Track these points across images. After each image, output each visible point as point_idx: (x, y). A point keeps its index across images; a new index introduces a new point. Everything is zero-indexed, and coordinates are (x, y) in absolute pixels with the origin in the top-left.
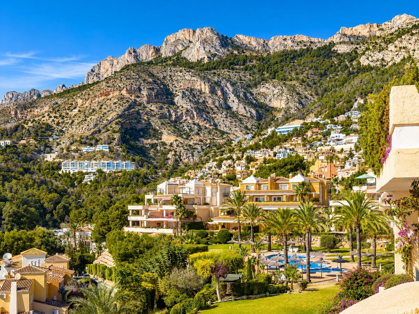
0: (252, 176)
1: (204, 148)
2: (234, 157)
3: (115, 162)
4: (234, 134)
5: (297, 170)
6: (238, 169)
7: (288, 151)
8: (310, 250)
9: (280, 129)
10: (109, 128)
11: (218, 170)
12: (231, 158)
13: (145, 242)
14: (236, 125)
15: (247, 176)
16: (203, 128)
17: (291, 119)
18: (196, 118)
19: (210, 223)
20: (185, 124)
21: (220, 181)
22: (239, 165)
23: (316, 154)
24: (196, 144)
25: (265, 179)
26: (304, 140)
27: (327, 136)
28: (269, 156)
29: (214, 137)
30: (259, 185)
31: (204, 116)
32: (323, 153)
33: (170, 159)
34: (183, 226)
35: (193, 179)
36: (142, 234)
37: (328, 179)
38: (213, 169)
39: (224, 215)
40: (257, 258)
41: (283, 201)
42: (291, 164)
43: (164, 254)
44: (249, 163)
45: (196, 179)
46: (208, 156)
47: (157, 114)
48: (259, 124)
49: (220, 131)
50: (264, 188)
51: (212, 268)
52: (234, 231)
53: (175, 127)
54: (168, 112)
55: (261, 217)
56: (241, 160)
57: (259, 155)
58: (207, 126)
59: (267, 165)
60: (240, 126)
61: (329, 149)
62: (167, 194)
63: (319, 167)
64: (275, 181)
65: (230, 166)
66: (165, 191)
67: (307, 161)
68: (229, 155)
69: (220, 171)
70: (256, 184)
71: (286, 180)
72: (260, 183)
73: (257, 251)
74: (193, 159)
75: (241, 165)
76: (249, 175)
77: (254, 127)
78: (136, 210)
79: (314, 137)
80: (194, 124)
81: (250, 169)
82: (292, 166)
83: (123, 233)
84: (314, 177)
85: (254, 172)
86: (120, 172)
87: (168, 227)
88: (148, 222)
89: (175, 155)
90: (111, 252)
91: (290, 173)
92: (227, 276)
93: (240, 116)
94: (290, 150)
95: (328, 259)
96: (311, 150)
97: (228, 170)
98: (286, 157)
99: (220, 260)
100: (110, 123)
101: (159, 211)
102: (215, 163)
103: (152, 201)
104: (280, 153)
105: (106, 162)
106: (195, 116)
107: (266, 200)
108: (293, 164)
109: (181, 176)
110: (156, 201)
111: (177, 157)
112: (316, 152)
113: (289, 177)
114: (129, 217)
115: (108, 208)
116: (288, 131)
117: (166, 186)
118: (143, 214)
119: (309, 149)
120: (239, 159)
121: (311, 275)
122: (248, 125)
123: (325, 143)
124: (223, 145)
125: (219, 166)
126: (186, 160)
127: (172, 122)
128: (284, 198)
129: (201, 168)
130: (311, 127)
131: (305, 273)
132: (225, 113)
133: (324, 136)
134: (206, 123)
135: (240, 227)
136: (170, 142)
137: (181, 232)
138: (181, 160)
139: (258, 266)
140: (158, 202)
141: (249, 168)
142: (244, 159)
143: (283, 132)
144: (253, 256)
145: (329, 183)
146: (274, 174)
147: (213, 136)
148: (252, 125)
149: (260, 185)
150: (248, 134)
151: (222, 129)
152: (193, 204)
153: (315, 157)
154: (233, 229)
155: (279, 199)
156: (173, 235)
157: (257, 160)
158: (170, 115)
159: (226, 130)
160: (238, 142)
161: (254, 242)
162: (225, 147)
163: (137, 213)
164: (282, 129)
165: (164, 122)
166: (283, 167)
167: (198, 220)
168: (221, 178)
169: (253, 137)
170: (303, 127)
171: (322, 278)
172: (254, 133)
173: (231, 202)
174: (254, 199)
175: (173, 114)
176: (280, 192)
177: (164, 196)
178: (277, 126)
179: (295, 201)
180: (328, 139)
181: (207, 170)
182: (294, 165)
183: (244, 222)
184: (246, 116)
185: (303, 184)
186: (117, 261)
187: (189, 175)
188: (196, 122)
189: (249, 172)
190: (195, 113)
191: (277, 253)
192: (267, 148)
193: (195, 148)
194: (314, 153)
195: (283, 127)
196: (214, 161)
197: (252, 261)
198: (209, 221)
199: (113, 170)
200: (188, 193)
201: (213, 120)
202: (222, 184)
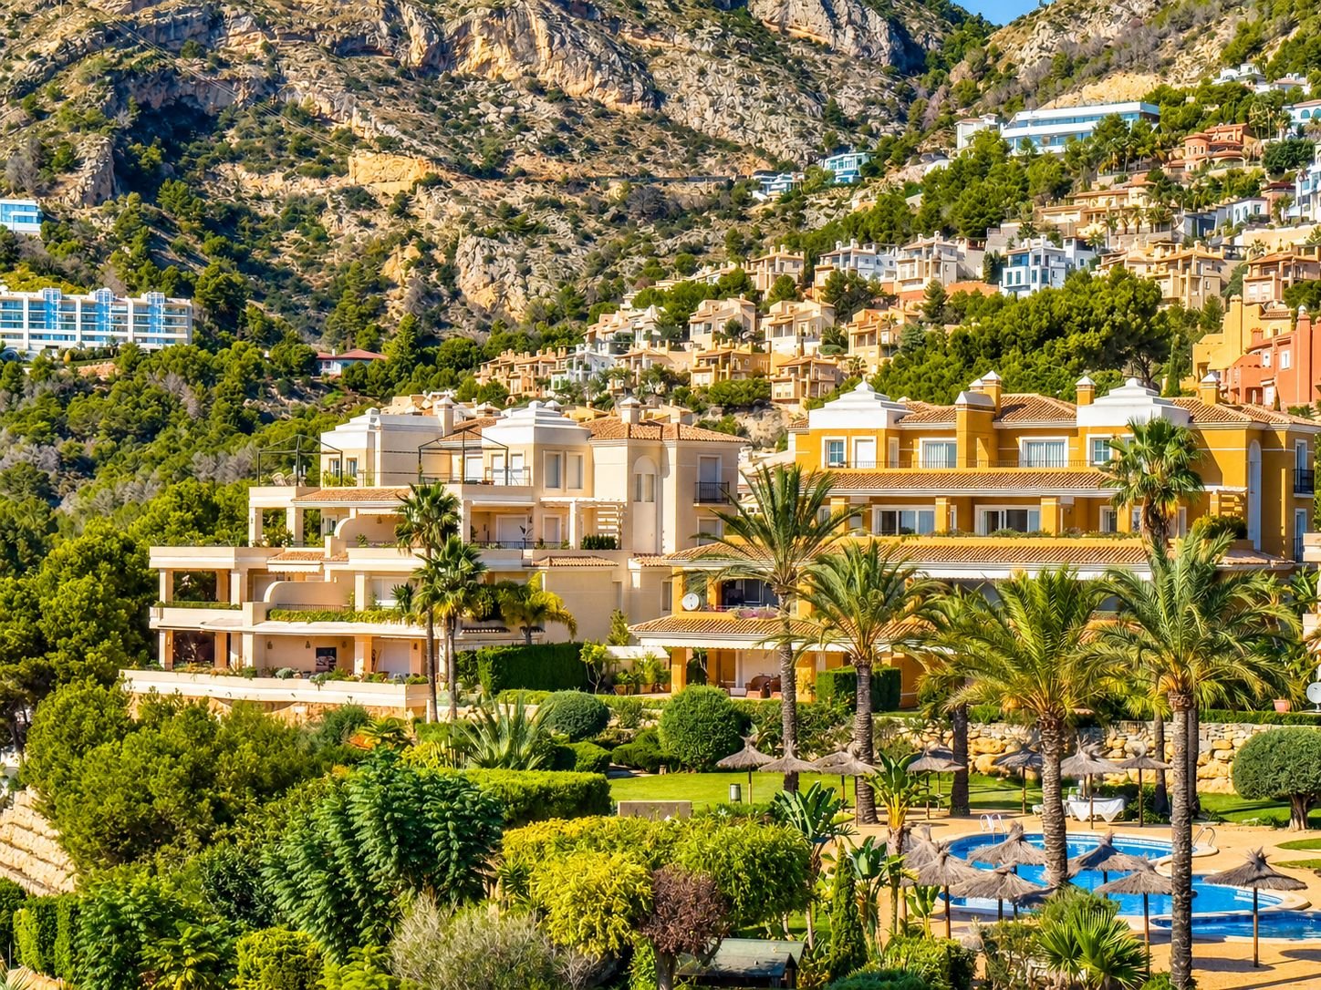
0: (863, 386)
1: (591, 224)
2: (762, 279)
3: (77, 299)
4: (761, 152)
5: (1120, 361)
6: (783, 347)
7: (1070, 251)
8: (1195, 812)
9: (1025, 123)
10: (44, 100)
11: (664, 351)
12: (741, 285)
13: (247, 751)
14: (773, 98)
15: (831, 387)
16: (588, 113)
17: (1085, 70)
18: (544, 53)
19: (620, 652)
20: (481, 87)
21: (675, 420)
22: (790, 324)
23: (1228, 269)
24: (541, 204)
25: (937, 408)
26: (1162, 187)
27: (1295, 164)
28: (963, 276)
29: (650, 167)
30: (901, 440)
31: (593, 44)
32: (1268, 266)
33: (394, 286)
34: (464, 668)
35: (522, 401)
36: (227, 710)
37: (1293, 411)
38: (642, 344)
39: (703, 607)
40: (892, 850)
41: (1036, 534)
42: (1083, 328)
43: (359, 822)
44: (843, 314)
45: (544, 401)
46: (614, 275)
47: (320, 27)
48: (909, 96)
49: (681, 131)
50: (927, 456)
51: (634, 900)
52: (755, 697)
53: (426, 107)
54: (387, 19)
55: (910, 620)
56: (800, 300)
57: (905, 271)
58: (610, 99)
59: (950, 329)
60: (799, 108)
61: (1301, 241)
62: (378, 485)
63: (1248, 343)
64: (997, 418)
65: (735, 330)
66: (362, 465)
67: (1178, 312)
68: (732, 266)
69: (680, 362)
70: (888, 432)
71: (1060, 414)
72: (907, 426)
73: (891, 812)
74: (525, 287)
75: (798, 328)
76: (843, 385)
77: (875, 111)
78: (194, 575)
79: (1218, 173)
80: (538, 89)
81: (853, 351)
82: (1092, 339)
83: (122, 702)
84: (1218, 400)
85: (873, 370)
86: (106, 355)
87: (378, 673)
88: (267, 642)
89: (424, 264)
90: (50, 811)
91: (1077, 372)
92: (716, 948)
93: (796, 50)
94: (1082, 245)
95: (1293, 865)
96: (1197, 250)
97: (726, 357)
98: (1059, 283)
99: (683, 854)
100: (50, 74)
101: (328, 578)
102: (651, 313)
103: (292, 524)
104: (1020, 259)
105: (24, 296)
106: (542, 41)
107: (940, 525)
108: (1098, 326)
109: (454, 383)
110: (313, 526)
111: (434, 276)
112: (1230, 257)
113: (1072, 398)
114: (153, 611)
115: (34, 562)
116: (1071, 137)
117: (371, 435)
118: (235, 600)
119: (1187, 244)
120: (788, 291)
121: (1198, 950)
122: (841, 100)
123: (1278, 204)
124: (698, 211)
125: (676, 332)
126: (485, 298)
127: (405, 73)
128: (1046, 515)
129: (571, 338)
130: (1199, 116)
131: (1164, 937)
132: (711, 26)
133: (1277, 171)
134: (603, 85)
135: (792, 678)
136: (394, 189)
137: (457, 700)
138: (456, 294)
139: (895, 894)
140: (324, 528)
141: (845, 344)
142: (817, 294)
143: (1045, 143)
144: (868, 840)
145: (1301, 435)
146: (992, 375)
147: (642, 159)
148: (869, 103)
149: (906, 438)
150: (843, 149)
151: (695, 124)
152: (526, 544)
153: (1223, 286)
154: (753, 686)
155: (1019, 522)
156: (410, 716)
157: (892, 300)
158: (399, 34)
159: (715, 124)
160: (786, 199)
161: (871, 761)
162: (707, 223)
163: (203, 588)
164: (1036, 122)
165: (362, 77)
166: (1038, 344)
167: (553, 633)
168: (682, 399)
169: (873, 171)
170: (1156, 118)
171: (1256, 966)
172: (875, 145)
173: (746, 535)
174: (876, 520)
175: (417, 32)
176: (1026, 479)
177: (358, 496)
178: (1006, 110)
179: (1106, 535)
180: (1298, 184)
181: (605, 351)
182: (1105, 330)
183: (815, 647)
184: (827, 49)
185: (1158, 434)
186: (83, 857)
187: (501, 378)
188: (546, 77)
189: (843, 366)
190: (539, 26)
191: (1004, 826)
192: (948, 232)
193: (535, 229)
194: (1216, 264)
195: (1041, 113)
196: (640, 303)
197: (863, 865)
198: (614, 643)
199: (64, 344)
200: (499, 480)
201: (643, 67)
202: (689, 432)
